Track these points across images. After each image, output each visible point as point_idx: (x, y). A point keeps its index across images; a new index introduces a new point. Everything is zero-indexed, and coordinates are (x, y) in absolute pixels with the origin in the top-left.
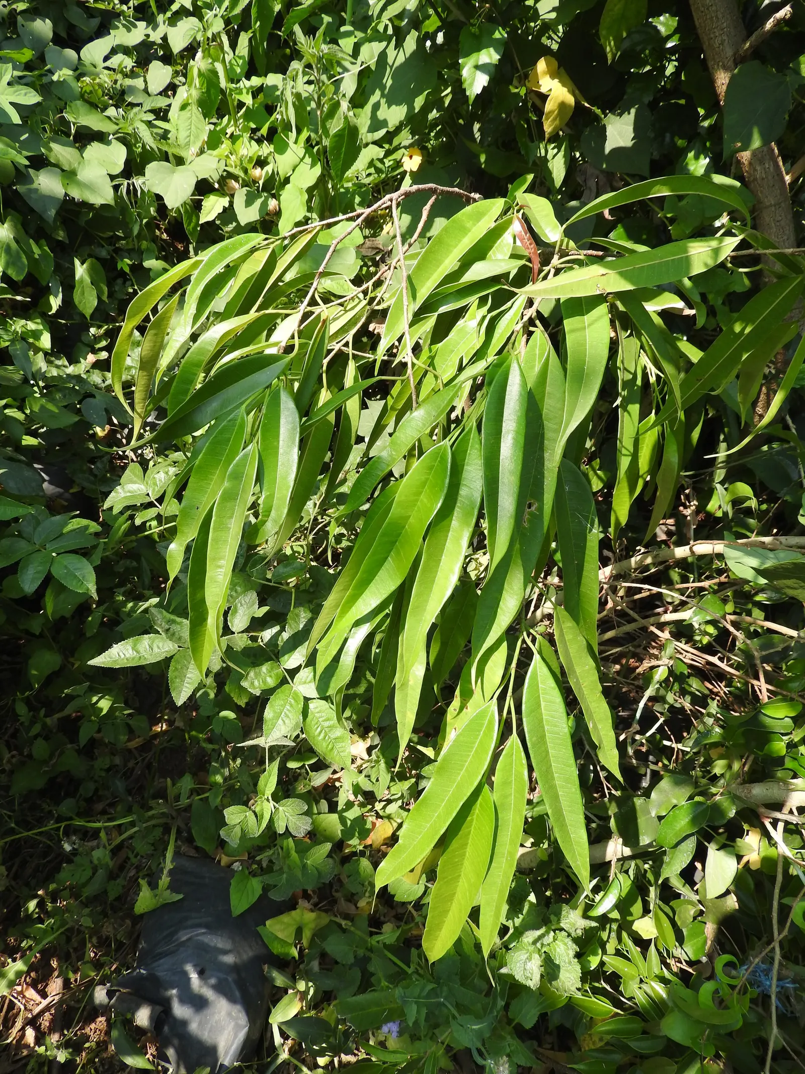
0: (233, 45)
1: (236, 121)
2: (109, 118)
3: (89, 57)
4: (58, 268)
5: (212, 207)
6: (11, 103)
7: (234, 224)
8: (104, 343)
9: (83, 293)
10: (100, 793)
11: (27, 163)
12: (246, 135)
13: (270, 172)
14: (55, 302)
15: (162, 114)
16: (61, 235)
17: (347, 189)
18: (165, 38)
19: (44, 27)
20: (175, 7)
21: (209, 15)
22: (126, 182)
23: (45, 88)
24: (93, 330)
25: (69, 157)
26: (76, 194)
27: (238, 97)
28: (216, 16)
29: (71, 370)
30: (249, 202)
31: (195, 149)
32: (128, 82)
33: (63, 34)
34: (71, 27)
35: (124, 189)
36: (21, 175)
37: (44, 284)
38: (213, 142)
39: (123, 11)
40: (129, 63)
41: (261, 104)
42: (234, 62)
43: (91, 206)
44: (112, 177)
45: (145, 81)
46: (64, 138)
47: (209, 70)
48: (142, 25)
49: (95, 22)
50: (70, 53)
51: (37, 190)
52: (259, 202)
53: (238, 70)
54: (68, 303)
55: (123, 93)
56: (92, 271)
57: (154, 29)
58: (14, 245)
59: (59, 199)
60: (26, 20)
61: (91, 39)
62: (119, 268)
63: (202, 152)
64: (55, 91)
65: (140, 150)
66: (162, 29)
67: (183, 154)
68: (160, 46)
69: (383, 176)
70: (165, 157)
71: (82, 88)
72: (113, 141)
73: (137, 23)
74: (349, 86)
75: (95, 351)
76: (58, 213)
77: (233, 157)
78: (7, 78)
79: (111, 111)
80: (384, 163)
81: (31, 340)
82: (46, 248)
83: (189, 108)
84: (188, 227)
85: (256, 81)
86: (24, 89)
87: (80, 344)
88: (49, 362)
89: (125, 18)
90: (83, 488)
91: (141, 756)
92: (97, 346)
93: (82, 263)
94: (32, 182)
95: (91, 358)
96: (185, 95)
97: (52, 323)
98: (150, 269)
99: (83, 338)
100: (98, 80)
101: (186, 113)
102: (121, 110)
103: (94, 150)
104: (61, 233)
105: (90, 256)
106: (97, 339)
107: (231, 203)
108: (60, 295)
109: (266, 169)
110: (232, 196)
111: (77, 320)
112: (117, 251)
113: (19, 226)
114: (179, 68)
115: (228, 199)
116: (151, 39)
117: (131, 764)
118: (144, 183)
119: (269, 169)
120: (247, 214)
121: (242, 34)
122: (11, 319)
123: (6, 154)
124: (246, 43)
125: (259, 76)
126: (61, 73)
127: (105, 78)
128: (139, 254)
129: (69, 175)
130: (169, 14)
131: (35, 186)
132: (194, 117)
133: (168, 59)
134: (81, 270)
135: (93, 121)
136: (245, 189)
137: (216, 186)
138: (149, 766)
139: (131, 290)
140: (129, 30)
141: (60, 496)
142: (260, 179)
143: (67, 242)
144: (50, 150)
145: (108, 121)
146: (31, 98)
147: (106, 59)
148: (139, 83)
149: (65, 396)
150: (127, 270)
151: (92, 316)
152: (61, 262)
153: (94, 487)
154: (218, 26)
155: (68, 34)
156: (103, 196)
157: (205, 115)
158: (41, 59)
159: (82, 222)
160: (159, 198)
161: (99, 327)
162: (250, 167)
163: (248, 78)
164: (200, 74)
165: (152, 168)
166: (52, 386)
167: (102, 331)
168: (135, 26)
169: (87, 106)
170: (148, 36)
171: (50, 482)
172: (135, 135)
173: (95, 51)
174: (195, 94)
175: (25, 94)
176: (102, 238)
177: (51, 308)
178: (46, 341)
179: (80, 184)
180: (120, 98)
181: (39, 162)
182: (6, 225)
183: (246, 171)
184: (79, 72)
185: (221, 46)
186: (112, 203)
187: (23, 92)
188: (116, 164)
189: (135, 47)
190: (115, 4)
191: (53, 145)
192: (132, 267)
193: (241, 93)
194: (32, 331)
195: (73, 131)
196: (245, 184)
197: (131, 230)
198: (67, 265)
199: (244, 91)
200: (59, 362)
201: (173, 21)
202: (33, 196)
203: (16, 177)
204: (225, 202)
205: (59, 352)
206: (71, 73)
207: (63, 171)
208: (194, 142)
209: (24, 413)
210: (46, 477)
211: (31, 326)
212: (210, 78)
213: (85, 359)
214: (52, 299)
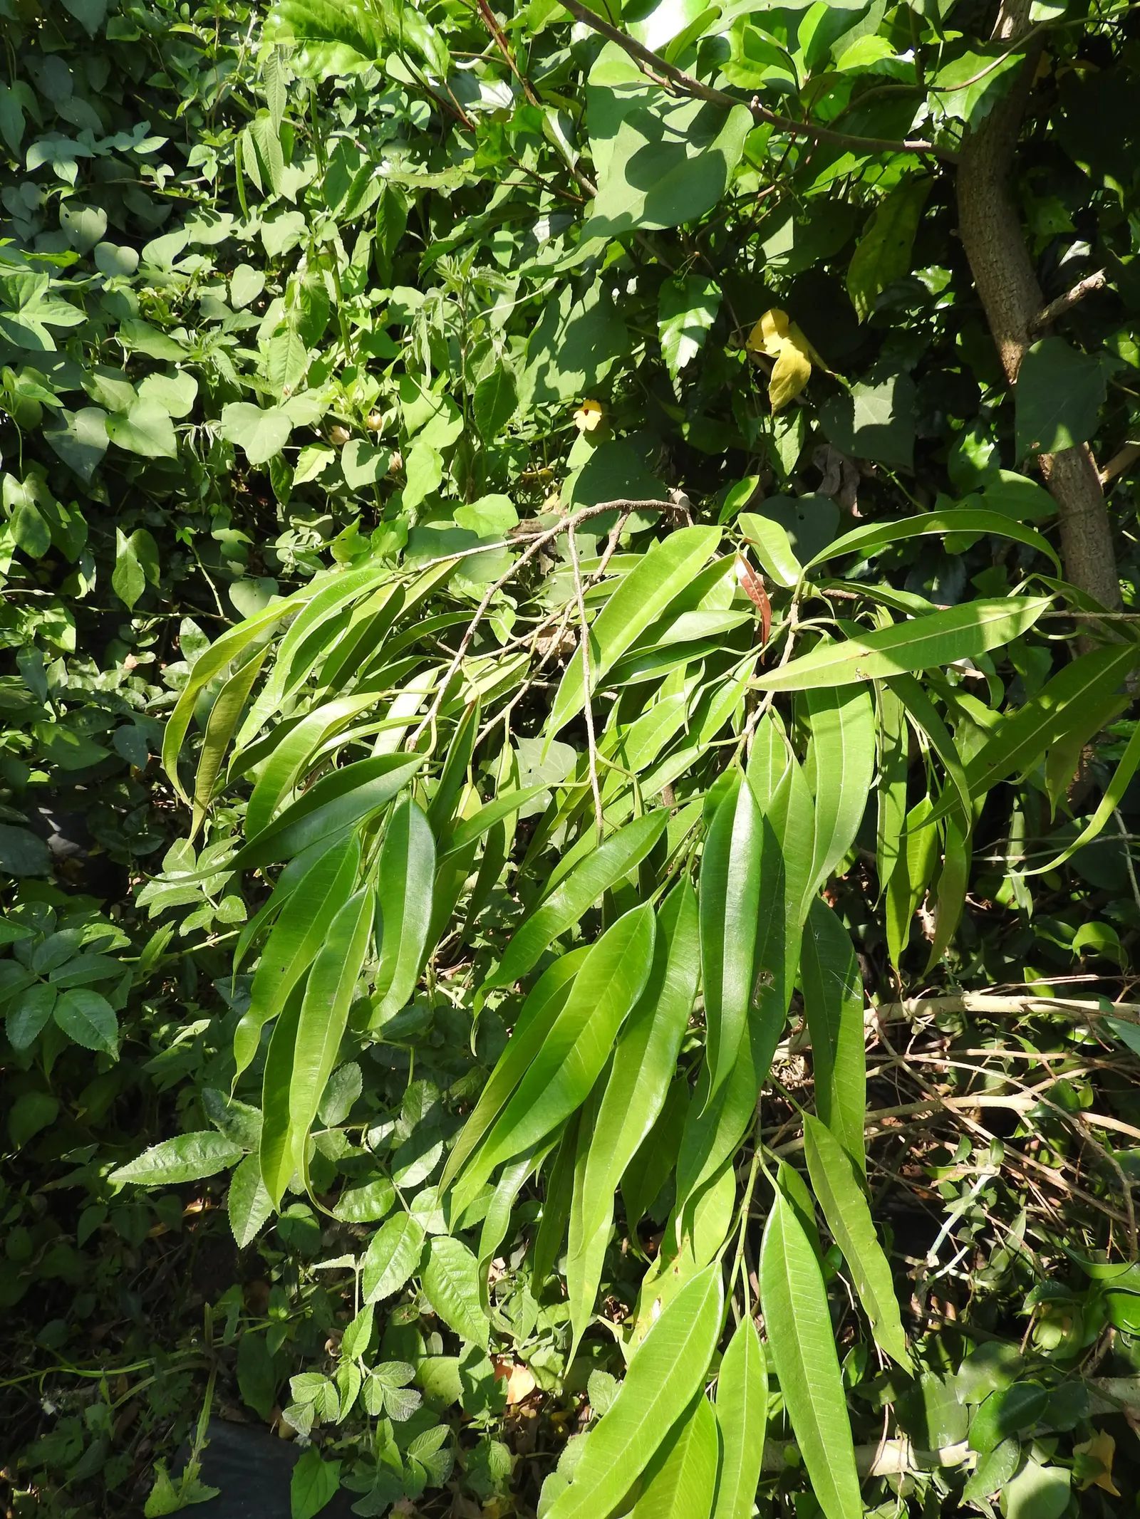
0: (349, 247)
1: (348, 345)
2: (176, 341)
3: (153, 256)
4: (93, 537)
5: (312, 463)
6: (44, 324)
7: (340, 483)
8: (150, 641)
9: (125, 575)
10: (103, 1307)
11: (60, 404)
12: (361, 369)
13: (393, 419)
14: (86, 585)
15: (248, 339)
16: (101, 496)
17: (497, 447)
18: (258, 236)
19: (93, 220)
20: (272, 199)
21: (319, 216)
22: (194, 429)
23: (91, 300)
24: (136, 623)
25: (118, 393)
26: (124, 442)
27: (352, 320)
28: (328, 218)
29: (101, 681)
30: (362, 459)
31: (291, 385)
32: (203, 291)
33: (122, 227)
34: (131, 217)
35: (191, 437)
36: (51, 418)
37: (72, 561)
38: (315, 377)
39: (204, 200)
40: (205, 264)
41: (382, 325)
42: (349, 274)
43: (145, 459)
44: (176, 421)
45: (228, 290)
46: (114, 370)
47: (316, 287)
48: (227, 217)
49: (165, 210)
50: (128, 254)
51: (71, 437)
52: (375, 459)
53: (356, 284)
54: (104, 584)
55: (197, 304)
56: (140, 548)
57: (243, 224)
58: (36, 513)
59: (99, 450)
60: (71, 209)
61: (158, 233)
62: (178, 539)
63: (299, 391)
64: (105, 305)
65: (216, 384)
66: (254, 225)
67: (275, 393)
68: (251, 245)
69: (548, 432)
70: (250, 397)
71: (141, 302)
72: (180, 372)
73: (222, 215)
74: (503, 308)
75: (136, 651)
76: (99, 467)
77: (343, 401)
78: (43, 290)
79: (181, 334)
80: (547, 413)
81: (48, 637)
82: (79, 513)
83: (285, 334)
84: (277, 486)
85: (378, 295)
86: (62, 305)
87: (115, 641)
88: (70, 668)
89: (205, 208)
90: (108, 851)
91: (168, 1249)
92: (141, 645)
93: (127, 535)
94: (66, 426)
95: (131, 661)
96: (282, 316)
97: (78, 612)
98: (221, 542)
99: (121, 633)
100: (164, 292)
101: (280, 341)
102: (193, 332)
103: (153, 384)
104: (101, 493)
105: (139, 525)
106: (141, 635)
107: (338, 458)
108: (94, 579)
109: (387, 414)
110: (340, 448)
111: (115, 608)
112: (177, 515)
113: (44, 486)
114: (275, 273)
115: (333, 453)
116: (240, 237)
117: (151, 1263)
118: (219, 428)
119: (392, 414)
120: (359, 475)
121: (362, 233)
122: (23, 608)
123: (33, 391)
124: (367, 245)
125: (381, 287)
126: (115, 281)
127: (175, 291)
128: (208, 521)
129: (117, 418)
130: (264, 207)
131: (69, 432)
132: (291, 346)
133: (260, 261)
134: (124, 545)
135: (154, 348)
136: (357, 441)
137: (318, 433)
138: (179, 1267)
139: (192, 569)
140: (210, 224)
141: (73, 854)
142: (379, 428)
143: (108, 504)
144: (93, 384)
145: (174, 345)
146: (71, 317)
147: (177, 259)
148: (219, 293)
149: (90, 722)
150: (189, 542)
151: (136, 606)
152: (97, 530)
153: (123, 849)
154: (330, 232)
155: (128, 225)
156: (162, 445)
157: (307, 345)
158: (88, 262)
159: (131, 479)
160: (239, 449)
161: (148, 618)
162: (365, 413)
163: (367, 293)
164: (303, 292)
165: (229, 410)
166: (75, 701)
167: (149, 625)
168: (219, 219)
169: (146, 326)
170: (235, 232)
171: (61, 835)
172: (210, 366)
173: (162, 249)
174: (295, 317)
175: (64, 313)
176: (155, 498)
177: (79, 590)
178: (69, 639)
179: (130, 429)
180: (192, 314)
181: (78, 401)
182: (25, 485)
183: (359, 417)
184: (138, 277)
185: (333, 252)
186: (174, 455)
187: (62, 310)
188: (181, 403)
189: (218, 247)
190: (193, 191)
191: (97, 378)
192: (196, 538)
193: (357, 315)
194: (51, 624)
195: (126, 360)
196: (356, 434)
197: (198, 490)
198: (106, 535)
199: (362, 312)
200: (86, 668)
201: (269, 216)
202: (65, 445)
203: (43, 420)
204: (329, 456)
205: (84, 652)
206: (128, 281)
207: (107, 410)
208: (291, 378)
209: (31, 736)
210: (56, 827)
211: (49, 616)
212: (315, 298)
213: (123, 662)
214: (81, 579)
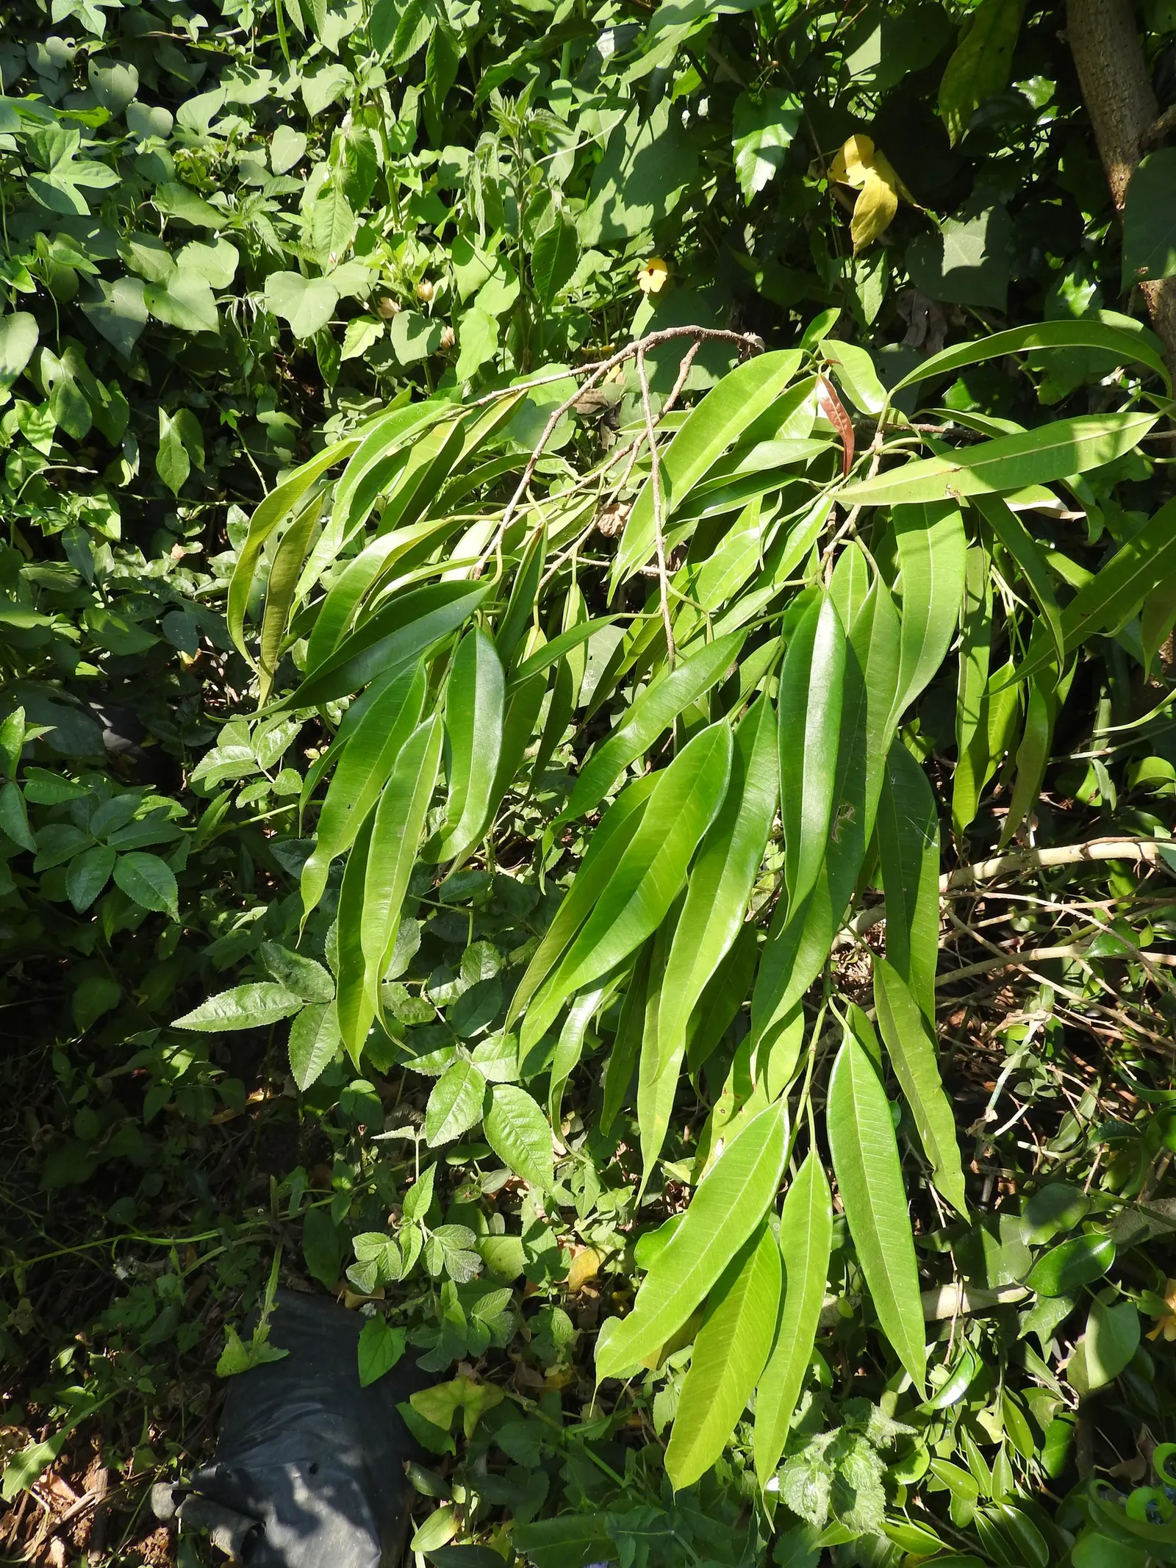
0: (397, 106)
1: (397, 212)
2: (215, 207)
3: (188, 119)
4: (136, 422)
5: (360, 338)
6: (76, 186)
7: (390, 362)
8: (197, 530)
9: (170, 458)
10: (170, 1189)
11: (97, 271)
12: (412, 234)
13: (445, 289)
14: (129, 471)
15: (291, 203)
16: (141, 374)
17: (556, 315)
18: (298, 94)
19: (124, 78)
20: (314, 50)
21: (364, 63)
22: (236, 300)
23: (125, 163)
24: (181, 511)
25: (156, 263)
26: (164, 316)
27: (401, 180)
28: (374, 64)
29: (149, 569)
30: (413, 333)
31: (337, 253)
32: (243, 155)
33: (154, 87)
34: (164, 76)
35: (233, 310)
36: (87, 288)
37: (114, 444)
38: (364, 244)
39: (240, 54)
40: (245, 127)
41: (433, 190)
42: (397, 130)
43: (185, 334)
44: (217, 293)
45: (268, 154)
46: (152, 237)
47: (363, 142)
48: (265, 74)
49: (199, 69)
50: (161, 115)
51: (109, 310)
52: (427, 331)
53: (404, 141)
54: (148, 470)
55: (236, 170)
56: (183, 428)
57: (283, 81)
58: (76, 391)
59: (138, 323)
60: (100, 67)
61: (192, 94)
62: (222, 422)
63: (346, 258)
64: (140, 168)
65: (258, 254)
66: (295, 80)
67: (320, 260)
68: (291, 104)
69: (610, 298)
70: (294, 265)
71: (177, 164)
72: (221, 241)
73: (260, 72)
74: (562, 165)
75: (183, 542)
76: (138, 343)
77: (392, 267)
78: (72, 149)
79: (219, 199)
80: (610, 279)
81: (93, 525)
82: (119, 393)
83: (331, 195)
84: (324, 366)
85: (427, 156)
86: (97, 166)
87: (162, 531)
88: (117, 557)
89: (241, 63)
90: (161, 742)
91: (231, 1136)
92: (187, 535)
93: (170, 415)
94: (103, 298)
95: (178, 551)
96: (326, 176)
97: (123, 501)
98: (266, 425)
99: (167, 522)
100: (200, 154)
101: (326, 203)
102: (232, 197)
103: (192, 253)
104: (142, 371)
105: (181, 405)
106: (188, 524)
107: (387, 333)
108: (138, 462)
109: (439, 283)
110: (389, 322)
111: (160, 495)
112: (220, 397)
113: (82, 361)
114: (317, 136)
115: (382, 326)
116: (278, 95)
117: (217, 1148)
118: (262, 301)
119: (443, 283)
120: (410, 349)
121: (410, 89)
122: (67, 495)
123: (68, 258)
124: (415, 102)
125: (432, 149)
126: (149, 142)
127: (212, 150)
128: (252, 403)
129: (156, 289)
130: (305, 60)
131: (106, 303)
132: (338, 209)
133: (301, 123)
134: (168, 426)
135: (193, 213)
136: (408, 312)
137: (366, 306)
138: (243, 1152)
139: (238, 455)
140: (247, 82)
141: (126, 750)
142: (430, 297)
143: (149, 384)
144: (130, 252)
145: (213, 211)
146: (105, 178)
147: (213, 122)
148: (258, 157)
149: (139, 608)
150: (234, 425)
151: (181, 491)
152: (140, 412)
153: (176, 740)
154: (377, 79)
155: (160, 86)
156: (203, 319)
157: (355, 206)
158: (120, 121)
159: (172, 356)
160: (283, 323)
161: (191, 507)
162: (416, 280)
163: (416, 154)
164: (349, 147)
165: (274, 280)
166: (122, 591)
167: (195, 513)
168: (256, 76)
169: (184, 190)
170: (274, 90)
171: (113, 730)
172: (252, 233)
173: (198, 110)
174: (341, 175)
175: (97, 174)
176: (197, 377)
177: (122, 478)
178: (114, 526)
179: (169, 301)
180: (231, 178)
181: (114, 270)
182: (63, 360)
183: (409, 286)
184: (173, 141)
185: (380, 106)
186: (216, 329)
187: (95, 170)
188: (222, 274)
189: (255, 106)
190: (228, 45)
191: (133, 245)
192: (241, 422)
193: (406, 175)
194: (95, 511)
195: (163, 227)
196: (407, 305)
197: (242, 369)
198: (148, 417)
199: (412, 172)
200: (132, 558)
201: (310, 71)
202: (103, 317)
203: (80, 291)
204: (378, 330)
205: (132, 542)
206: (163, 142)
207: (147, 282)
208: (337, 244)
209: (79, 629)
210: (107, 723)
211: (93, 503)
212: (362, 153)
213: (170, 553)
214: (124, 464)
